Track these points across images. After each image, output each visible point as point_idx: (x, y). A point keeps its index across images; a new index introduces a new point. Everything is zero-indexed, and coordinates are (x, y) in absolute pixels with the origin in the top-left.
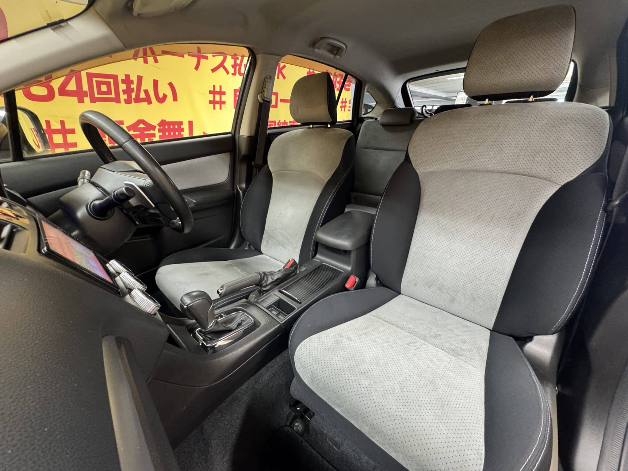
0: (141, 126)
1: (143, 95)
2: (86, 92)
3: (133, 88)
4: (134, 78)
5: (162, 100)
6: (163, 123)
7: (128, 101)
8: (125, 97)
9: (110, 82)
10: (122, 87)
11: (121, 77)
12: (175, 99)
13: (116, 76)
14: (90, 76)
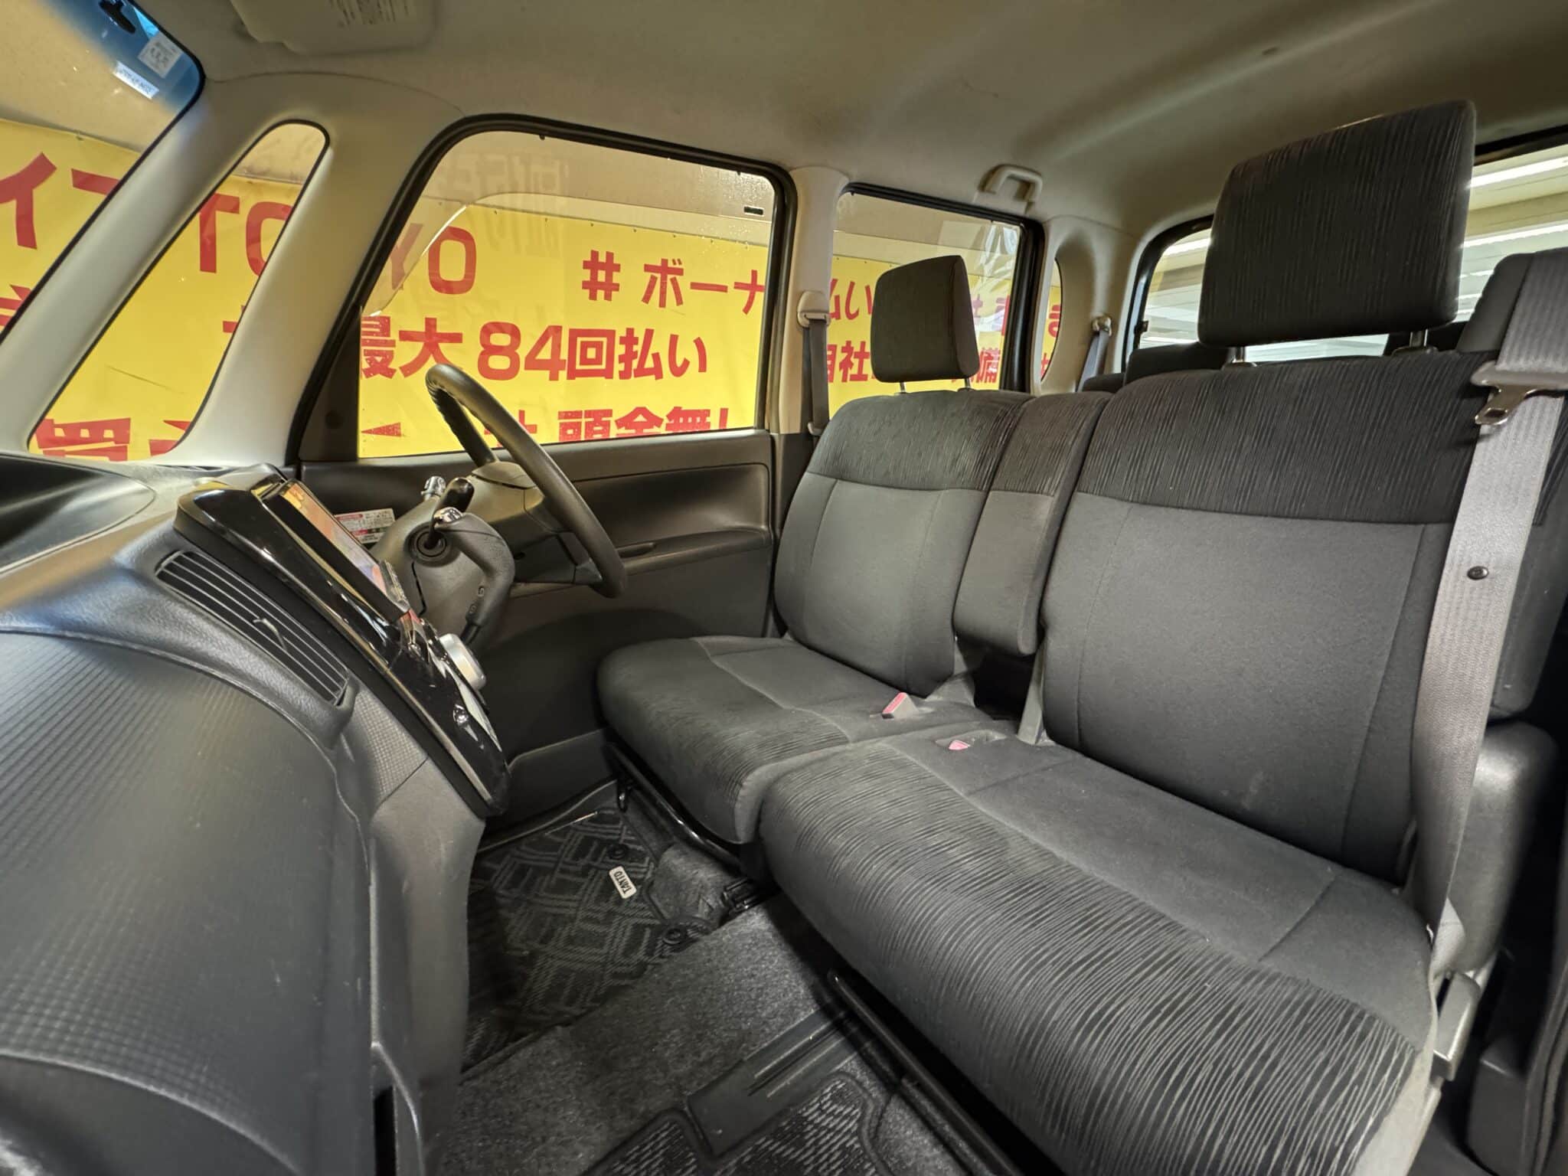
0: (640, 418)
1: (649, 363)
2: (563, 363)
3: (636, 352)
4: (640, 334)
5: (678, 371)
6: (676, 413)
7: (624, 375)
8: (622, 367)
9: (602, 343)
10: (620, 350)
11: (621, 332)
12: (703, 367)
13: (613, 332)
14: (574, 334)
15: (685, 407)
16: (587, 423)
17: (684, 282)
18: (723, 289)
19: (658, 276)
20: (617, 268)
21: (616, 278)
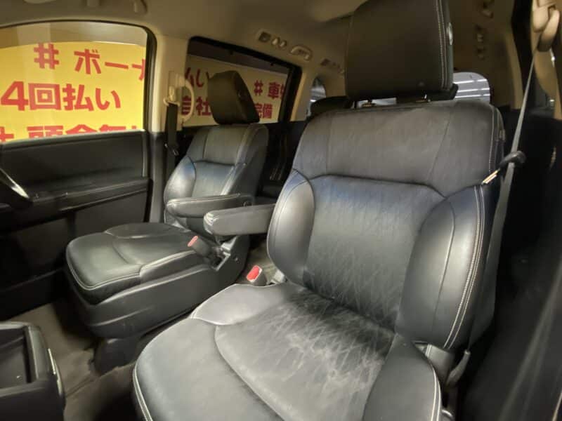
0: (82, 130)
1: (84, 102)
2: (27, 101)
5: (104, 107)
7: (69, 108)
8: (66, 104)
9: (51, 91)
10: (63, 95)
11: (63, 86)
12: (118, 105)
13: (58, 86)
14: (32, 86)
16: (47, 133)
17: (101, 63)
18: (126, 67)
19: (84, 58)
20: (57, 52)
21: (56, 57)
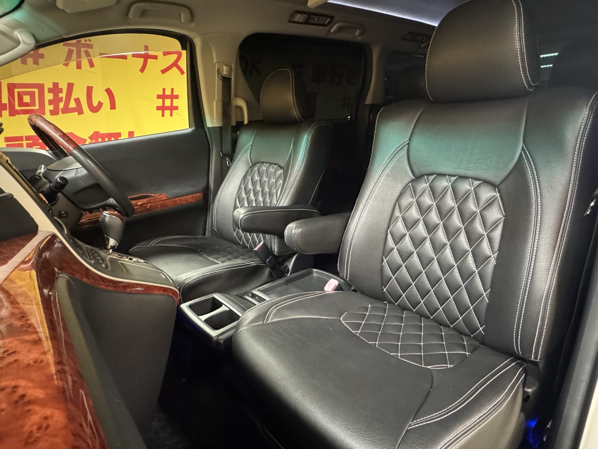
1: (72, 104)
2: (6, 104)
3: (62, 98)
4: (63, 86)
5: (95, 109)
6: (95, 136)
7: (54, 112)
8: (51, 107)
9: (34, 92)
10: (48, 96)
11: (48, 85)
12: (113, 106)
13: (43, 85)
14: (11, 87)
15: (102, 132)
16: (27, 144)
18: (125, 57)
20: (42, 57)
